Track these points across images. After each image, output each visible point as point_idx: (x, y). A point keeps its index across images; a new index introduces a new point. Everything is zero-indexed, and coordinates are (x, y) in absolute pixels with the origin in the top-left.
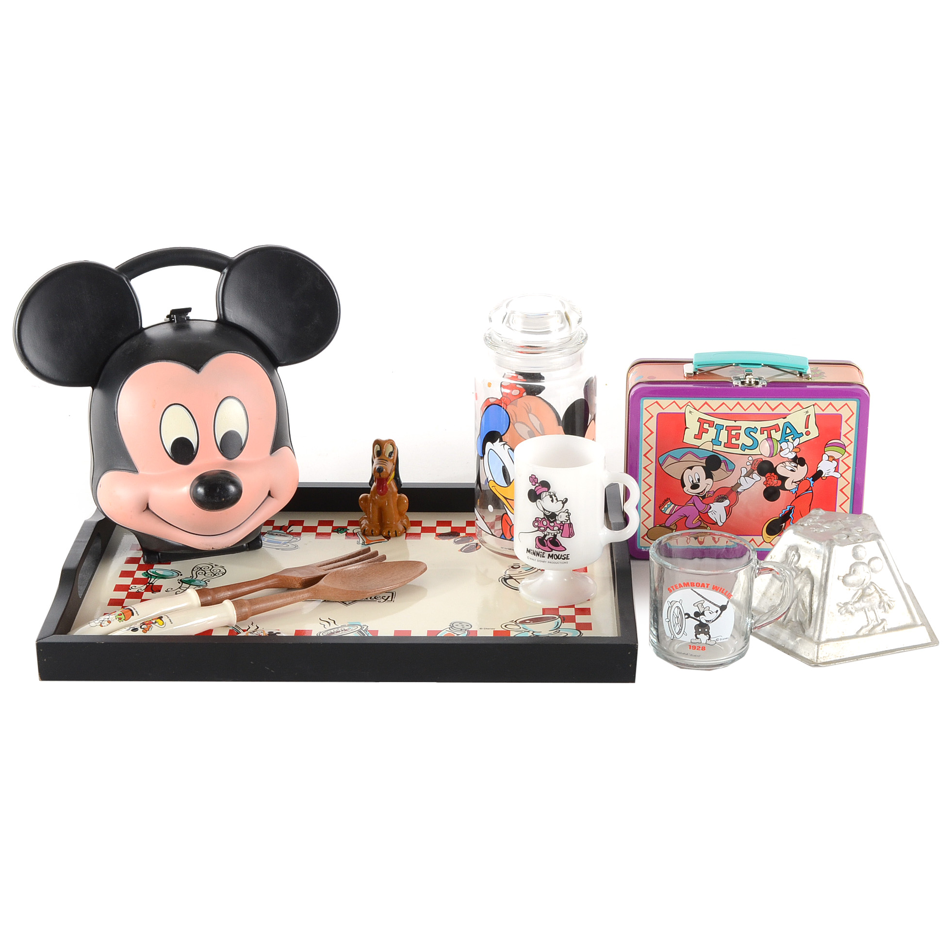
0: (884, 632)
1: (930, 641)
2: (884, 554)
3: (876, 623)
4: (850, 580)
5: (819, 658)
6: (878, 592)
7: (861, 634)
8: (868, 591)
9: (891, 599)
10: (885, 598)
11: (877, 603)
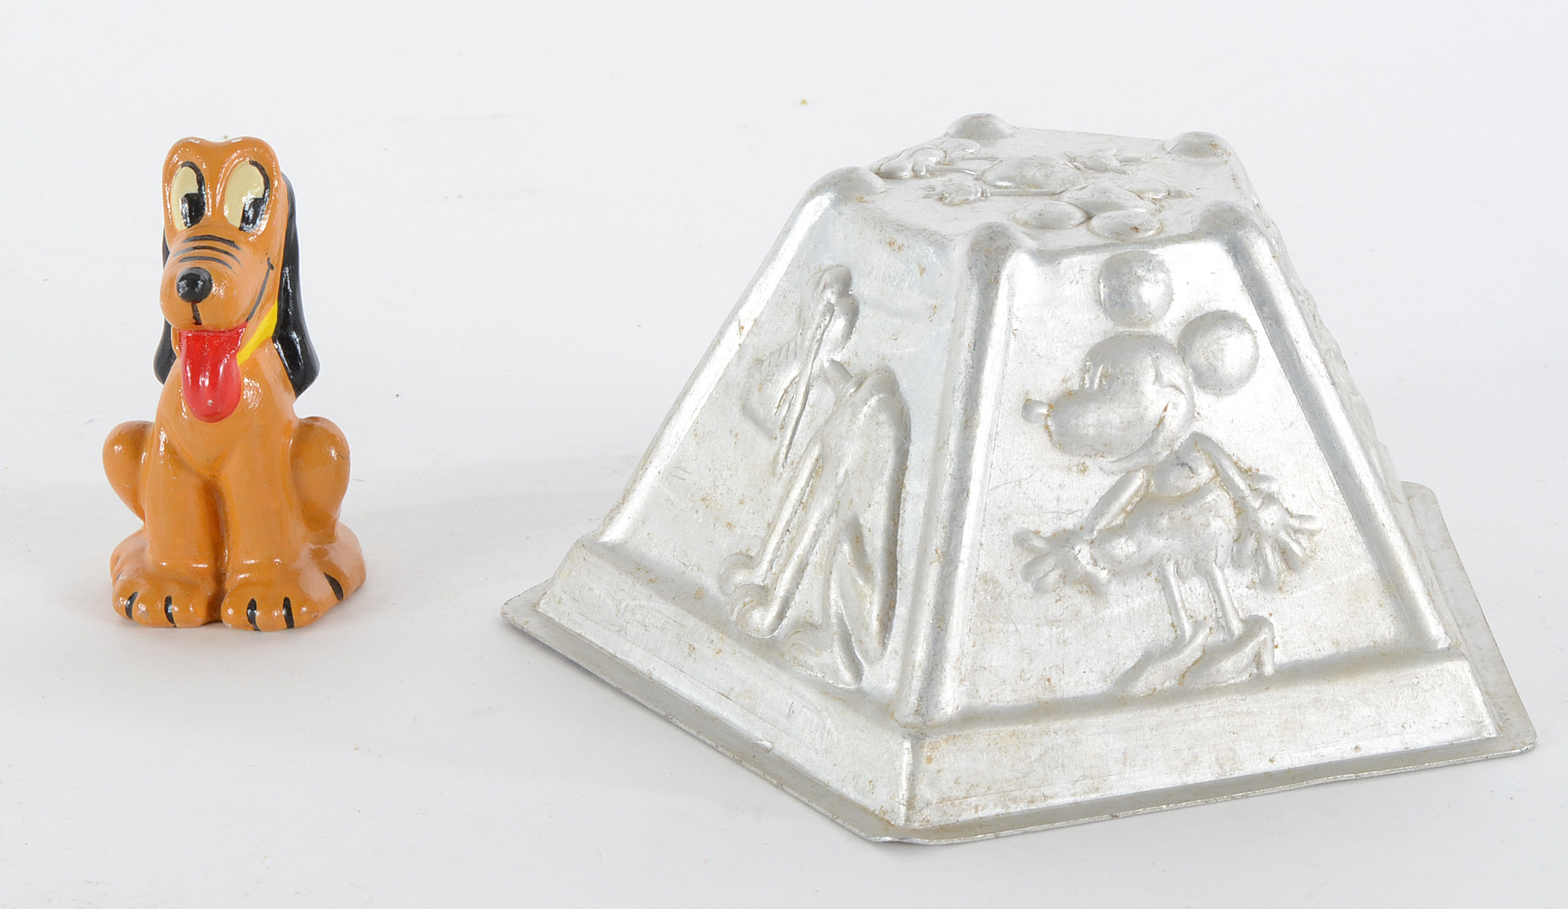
0: (1259, 681)
1: (1490, 730)
2: (1262, 300)
3: (1220, 637)
4: (1092, 420)
5: (919, 804)
6: (1228, 485)
7: (1140, 687)
8: (1181, 482)
9: (1295, 523)
10: (1269, 517)
11: (1226, 539)
